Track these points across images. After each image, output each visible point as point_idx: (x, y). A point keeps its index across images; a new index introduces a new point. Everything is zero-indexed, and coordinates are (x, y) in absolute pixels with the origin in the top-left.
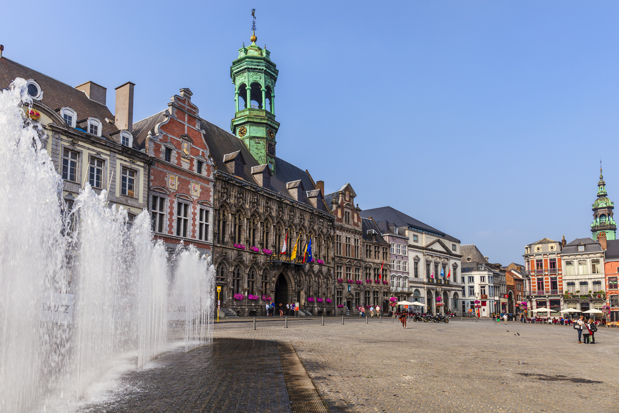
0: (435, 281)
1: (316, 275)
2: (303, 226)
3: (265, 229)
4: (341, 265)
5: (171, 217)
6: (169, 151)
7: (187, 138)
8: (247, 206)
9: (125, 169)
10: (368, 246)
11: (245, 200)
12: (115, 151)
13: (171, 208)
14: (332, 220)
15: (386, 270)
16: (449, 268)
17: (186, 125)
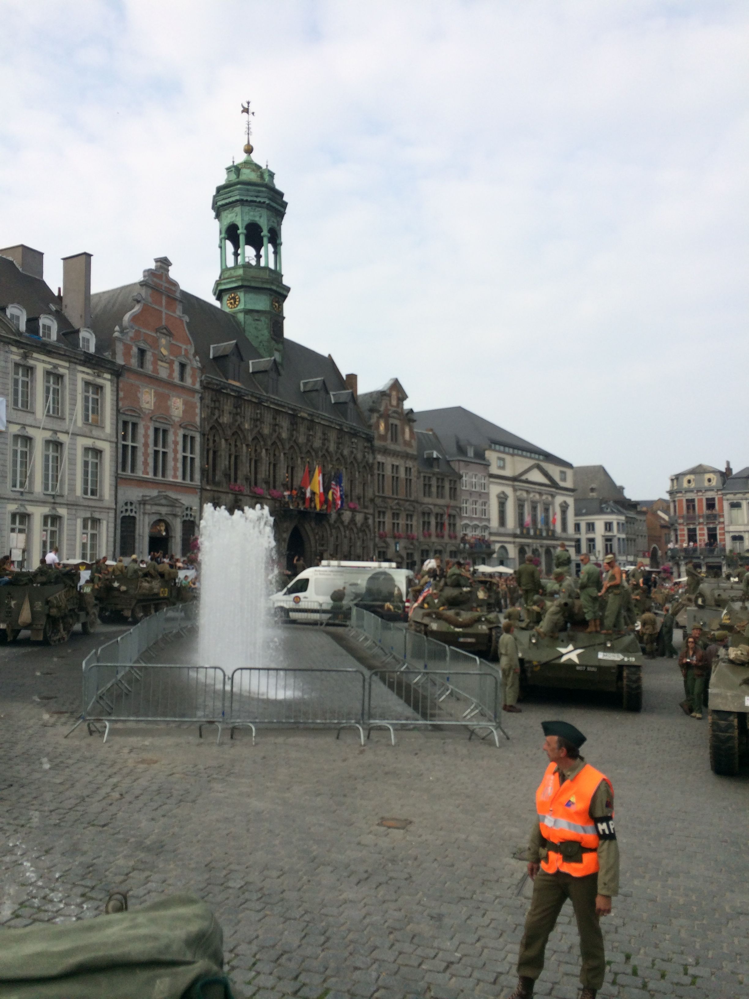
0: (532, 532)
1: (346, 527)
2: (327, 450)
3: (272, 459)
4: (384, 510)
5: (146, 450)
6: (142, 352)
7: (164, 331)
8: (247, 426)
9: (87, 384)
10: (427, 479)
11: (244, 417)
12: (75, 361)
13: (146, 436)
14: (369, 439)
15: (454, 516)
16: (554, 510)
17: (164, 311)
